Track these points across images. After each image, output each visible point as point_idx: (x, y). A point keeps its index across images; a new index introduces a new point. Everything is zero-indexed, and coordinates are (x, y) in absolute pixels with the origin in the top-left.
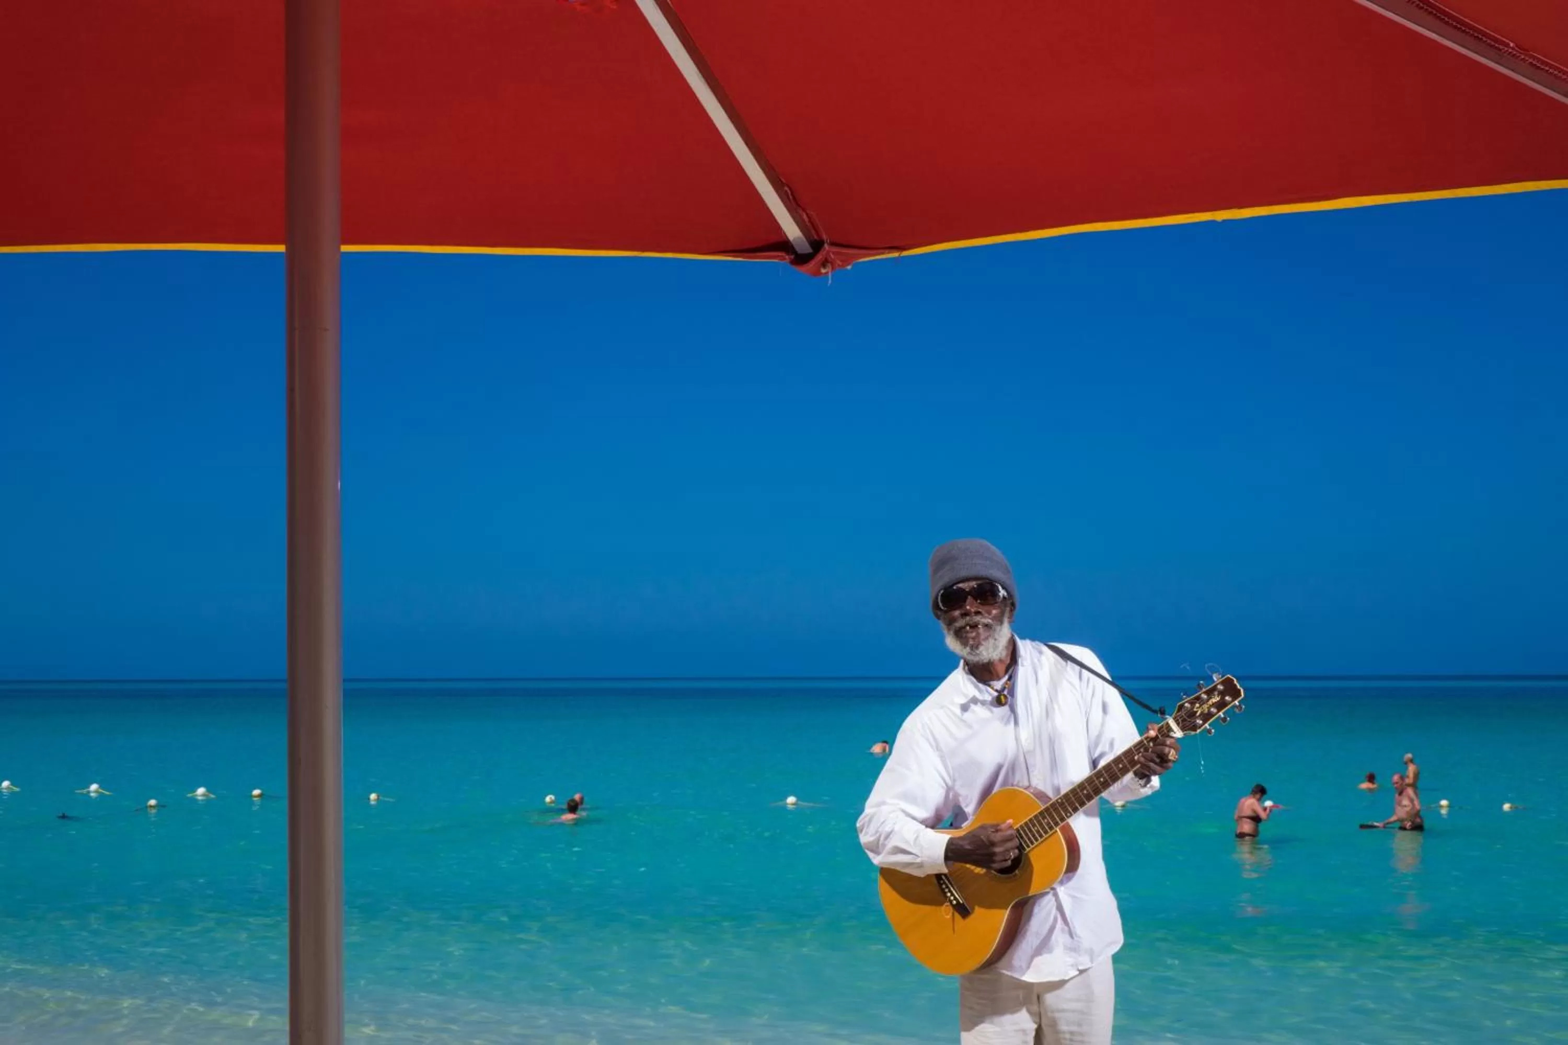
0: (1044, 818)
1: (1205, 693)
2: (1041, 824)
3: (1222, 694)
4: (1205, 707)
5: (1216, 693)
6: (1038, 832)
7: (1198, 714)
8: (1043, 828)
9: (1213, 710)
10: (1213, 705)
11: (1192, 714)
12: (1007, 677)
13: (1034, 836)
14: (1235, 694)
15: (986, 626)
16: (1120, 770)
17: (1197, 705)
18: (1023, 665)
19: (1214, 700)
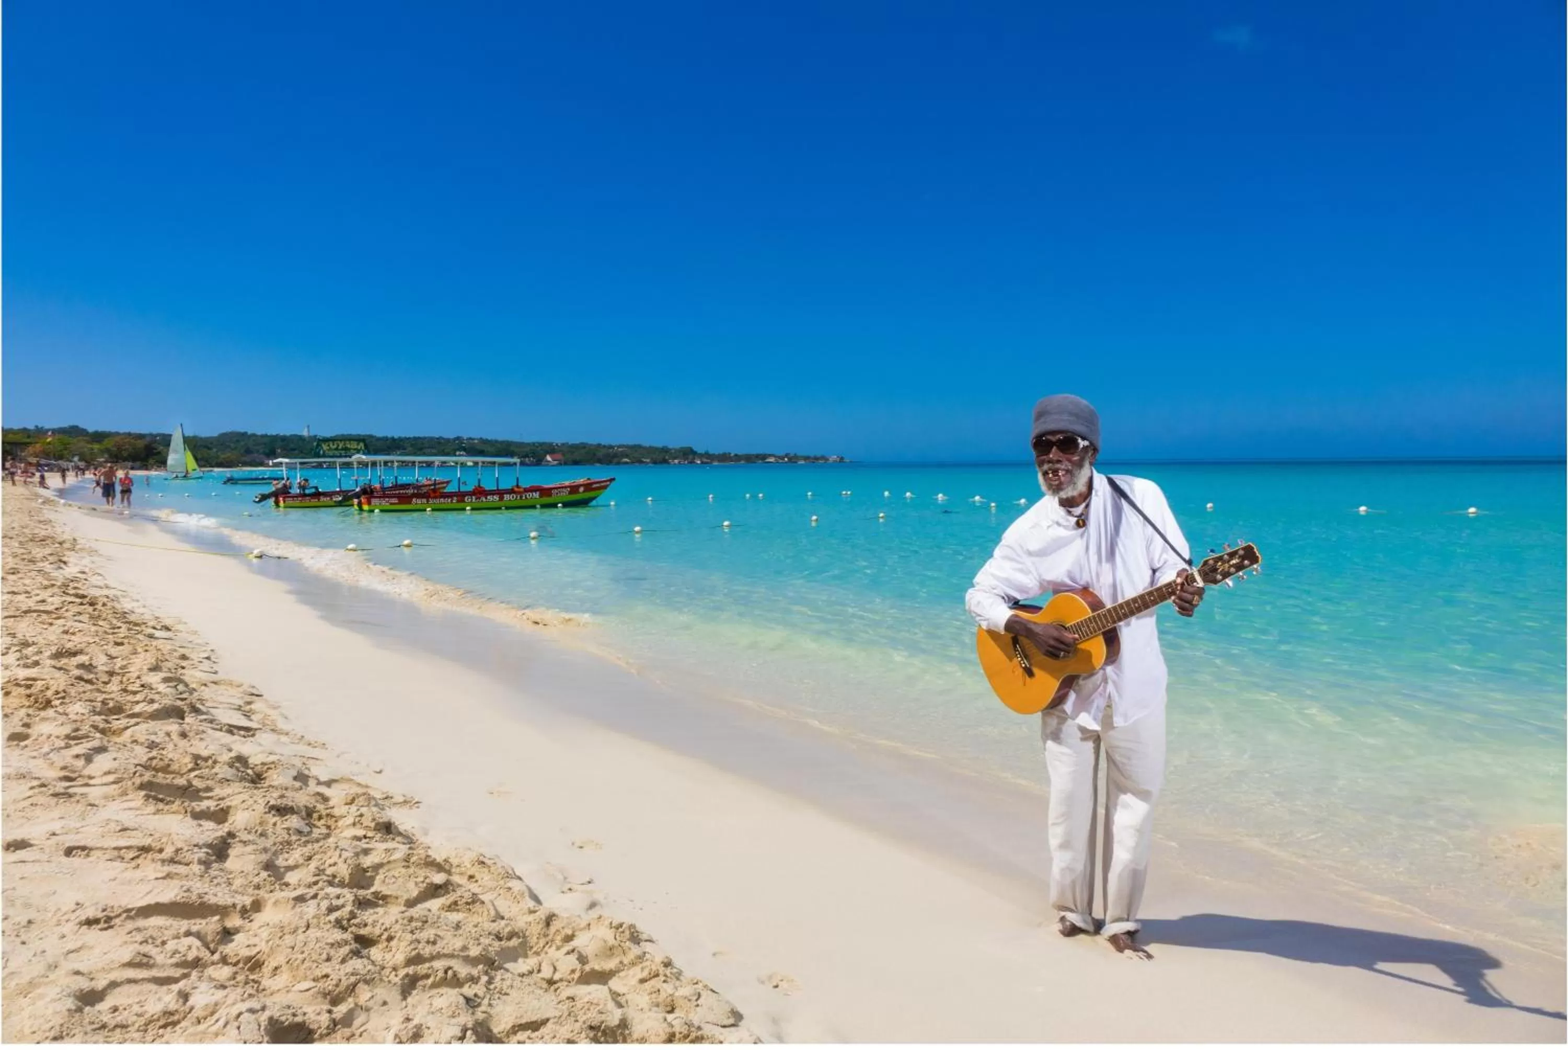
0: (1091, 623)
1: (1228, 554)
2: (1088, 627)
3: (1243, 558)
4: (1227, 565)
5: (1237, 556)
6: (1086, 632)
7: (1219, 571)
8: (1090, 630)
9: (1232, 570)
10: (1233, 566)
11: (1214, 570)
12: (1084, 505)
13: (1083, 634)
14: (1254, 560)
15: (1067, 471)
16: (1152, 601)
17: (1220, 563)
18: (1096, 495)
19: (1234, 562)
